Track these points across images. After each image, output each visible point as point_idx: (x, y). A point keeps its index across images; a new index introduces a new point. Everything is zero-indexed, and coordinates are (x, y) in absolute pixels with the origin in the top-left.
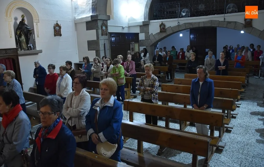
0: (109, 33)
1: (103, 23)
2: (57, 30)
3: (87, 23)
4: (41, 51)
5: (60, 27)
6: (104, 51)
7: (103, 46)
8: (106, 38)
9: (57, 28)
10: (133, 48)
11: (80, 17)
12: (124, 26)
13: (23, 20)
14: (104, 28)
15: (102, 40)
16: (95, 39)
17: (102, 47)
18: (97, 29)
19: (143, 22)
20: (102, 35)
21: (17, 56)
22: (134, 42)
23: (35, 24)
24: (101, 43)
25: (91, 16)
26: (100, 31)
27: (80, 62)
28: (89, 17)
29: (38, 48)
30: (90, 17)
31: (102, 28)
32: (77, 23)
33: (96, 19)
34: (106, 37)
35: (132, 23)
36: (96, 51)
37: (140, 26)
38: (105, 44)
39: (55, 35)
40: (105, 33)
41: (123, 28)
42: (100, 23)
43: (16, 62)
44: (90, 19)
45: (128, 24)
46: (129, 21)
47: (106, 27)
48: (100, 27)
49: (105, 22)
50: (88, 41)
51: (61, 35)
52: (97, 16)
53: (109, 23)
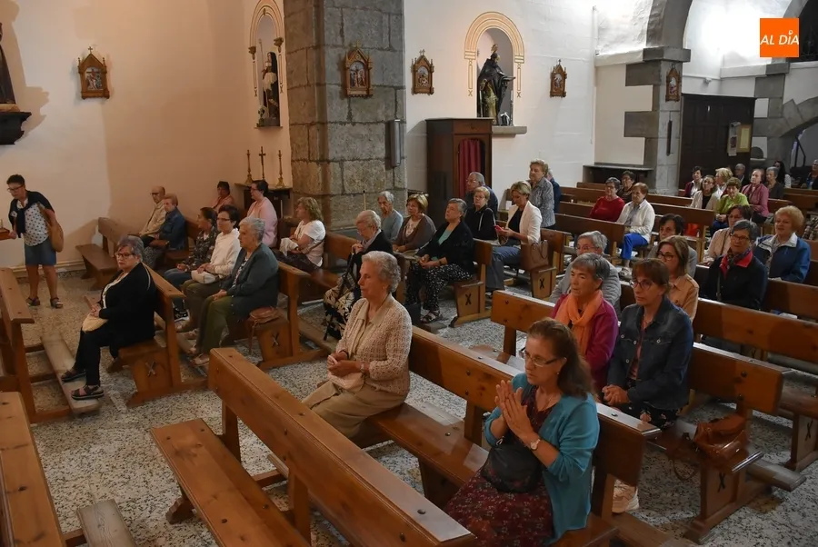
0: (683, 94)
1: (672, 70)
2: (557, 82)
3: (631, 68)
4: (523, 130)
5: (564, 76)
6: (666, 140)
7: (666, 127)
8: (674, 109)
9: (558, 77)
10: (734, 139)
11: (611, 52)
12: (709, 77)
13: (494, 56)
14: (673, 82)
15: (665, 111)
16: (649, 108)
17: (663, 131)
18: (656, 82)
19: (768, 66)
20: (667, 100)
21: (490, 136)
22: (739, 123)
23: (515, 66)
24: (663, 120)
25: (645, 51)
26: (663, 90)
27: (596, 163)
28: (638, 52)
29: (516, 123)
30: (641, 54)
31: (668, 81)
32: (600, 68)
33: (657, 58)
34: (675, 105)
35: (733, 68)
36: (646, 139)
37: (758, 79)
38: (673, 124)
39: (552, 95)
40: (673, 94)
41: (706, 82)
42: (665, 70)
43: (487, 150)
44: (639, 58)
45: (721, 70)
46: (724, 62)
47: (679, 81)
48: (664, 79)
49: (677, 65)
50: (626, 113)
51: (563, 95)
52: (660, 51)
53: (686, 69)
